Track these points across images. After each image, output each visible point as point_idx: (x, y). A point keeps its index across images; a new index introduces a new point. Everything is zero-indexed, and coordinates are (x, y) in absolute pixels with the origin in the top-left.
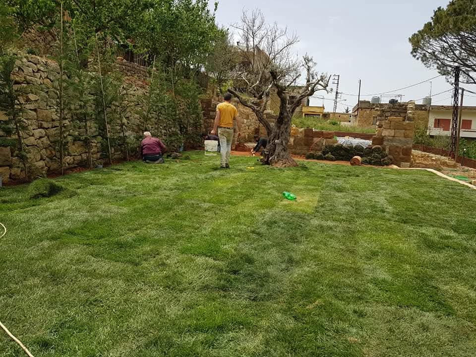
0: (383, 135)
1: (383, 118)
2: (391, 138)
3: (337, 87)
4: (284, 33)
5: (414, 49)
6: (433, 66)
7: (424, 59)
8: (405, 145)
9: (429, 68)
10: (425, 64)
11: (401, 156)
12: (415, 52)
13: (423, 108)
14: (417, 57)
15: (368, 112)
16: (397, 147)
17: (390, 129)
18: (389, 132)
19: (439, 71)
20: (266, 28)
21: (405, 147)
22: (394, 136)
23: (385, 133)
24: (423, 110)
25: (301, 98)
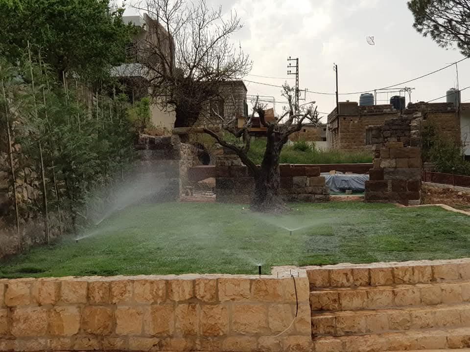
0: (382, 166)
1: (381, 139)
2: (392, 170)
3: (297, 80)
4: (217, 15)
5: (417, 20)
6: (451, 44)
7: (436, 33)
8: (411, 178)
9: (445, 48)
10: (439, 42)
11: (408, 192)
12: (421, 25)
13: (449, 108)
14: (424, 31)
15: (356, 122)
16: (401, 180)
17: (389, 158)
18: (389, 163)
19: (463, 51)
20: (187, 8)
21: (411, 180)
22: (396, 168)
23: (384, 164)
24: (449, 112)
25: (288, 134)
